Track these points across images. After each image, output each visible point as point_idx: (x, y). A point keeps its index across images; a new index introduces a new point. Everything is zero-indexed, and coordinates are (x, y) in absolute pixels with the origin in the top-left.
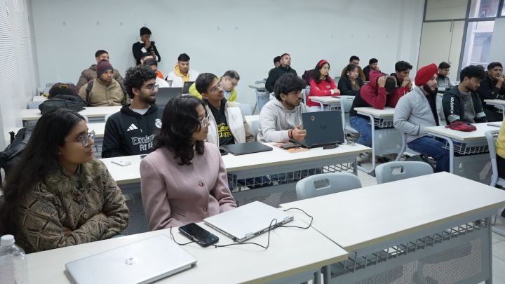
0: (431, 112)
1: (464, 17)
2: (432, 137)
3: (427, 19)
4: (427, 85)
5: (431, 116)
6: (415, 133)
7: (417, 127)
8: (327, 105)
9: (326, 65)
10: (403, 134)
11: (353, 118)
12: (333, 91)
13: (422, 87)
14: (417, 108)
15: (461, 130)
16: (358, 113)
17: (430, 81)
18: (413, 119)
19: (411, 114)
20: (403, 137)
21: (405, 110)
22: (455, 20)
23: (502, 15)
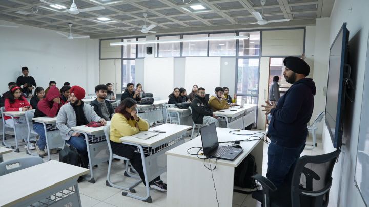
1: (121, 57)
3: (102, 58)
22: (116, 59)
23: (139, 57)
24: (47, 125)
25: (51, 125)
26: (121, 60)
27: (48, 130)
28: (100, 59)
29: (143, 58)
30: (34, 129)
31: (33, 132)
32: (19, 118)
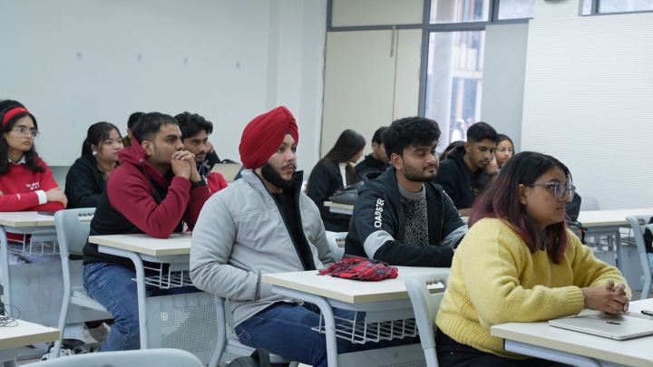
0: (285, 233)
1: (418, 20)
2: (294, 304)
3: (335, 24)
4: (269, 166)
5: (285, 244)
6: (249, 294)
7: (253, 278)
8: (20, 237)
9: (26, 121)
10: (217, 300)
11: (92, 268)
12: (43, 197)
13: (258, 171)
14: (249, 223)
15: (356, 278)
16: (101, 250)
17: (275, 156)
18: (242, 256)
19: (235, 243)
20: (219, 309)
21: (218, 233)
22: (399, 27)
23: (501, 16)
24: (151, 268)
25: (166, 266)
26: (419, 32)
27: (152, 291)
28: (330, 28)
29: (526, 21)
30: (87, 286)
31: (82, 300)
32: (29, 236)
